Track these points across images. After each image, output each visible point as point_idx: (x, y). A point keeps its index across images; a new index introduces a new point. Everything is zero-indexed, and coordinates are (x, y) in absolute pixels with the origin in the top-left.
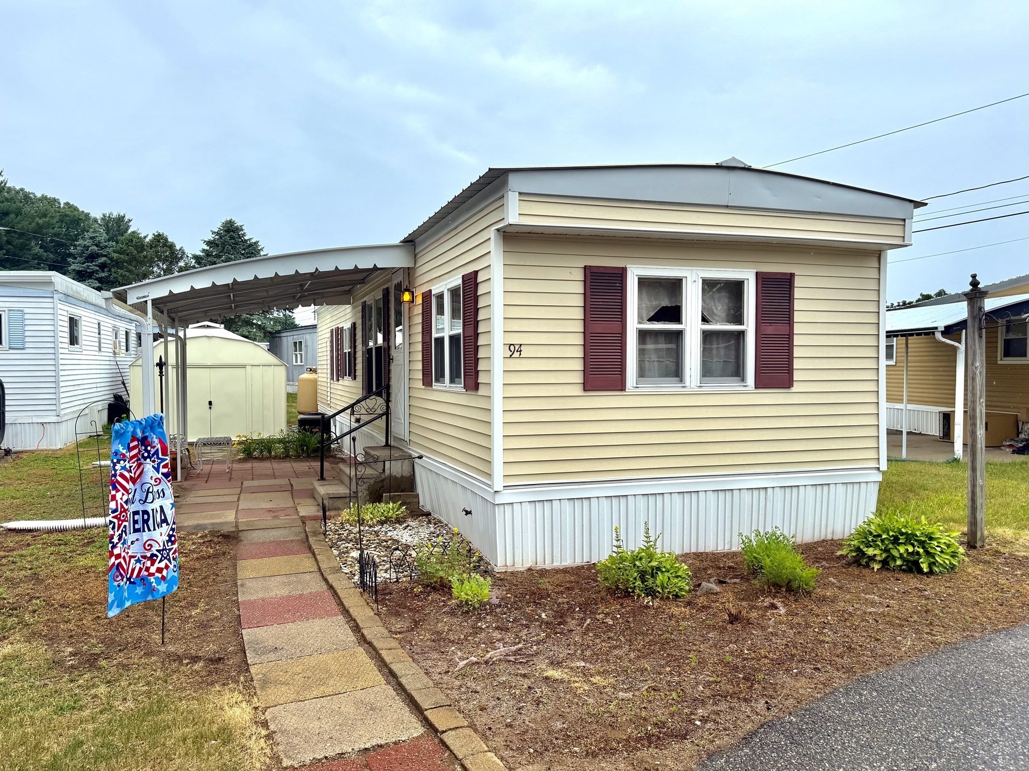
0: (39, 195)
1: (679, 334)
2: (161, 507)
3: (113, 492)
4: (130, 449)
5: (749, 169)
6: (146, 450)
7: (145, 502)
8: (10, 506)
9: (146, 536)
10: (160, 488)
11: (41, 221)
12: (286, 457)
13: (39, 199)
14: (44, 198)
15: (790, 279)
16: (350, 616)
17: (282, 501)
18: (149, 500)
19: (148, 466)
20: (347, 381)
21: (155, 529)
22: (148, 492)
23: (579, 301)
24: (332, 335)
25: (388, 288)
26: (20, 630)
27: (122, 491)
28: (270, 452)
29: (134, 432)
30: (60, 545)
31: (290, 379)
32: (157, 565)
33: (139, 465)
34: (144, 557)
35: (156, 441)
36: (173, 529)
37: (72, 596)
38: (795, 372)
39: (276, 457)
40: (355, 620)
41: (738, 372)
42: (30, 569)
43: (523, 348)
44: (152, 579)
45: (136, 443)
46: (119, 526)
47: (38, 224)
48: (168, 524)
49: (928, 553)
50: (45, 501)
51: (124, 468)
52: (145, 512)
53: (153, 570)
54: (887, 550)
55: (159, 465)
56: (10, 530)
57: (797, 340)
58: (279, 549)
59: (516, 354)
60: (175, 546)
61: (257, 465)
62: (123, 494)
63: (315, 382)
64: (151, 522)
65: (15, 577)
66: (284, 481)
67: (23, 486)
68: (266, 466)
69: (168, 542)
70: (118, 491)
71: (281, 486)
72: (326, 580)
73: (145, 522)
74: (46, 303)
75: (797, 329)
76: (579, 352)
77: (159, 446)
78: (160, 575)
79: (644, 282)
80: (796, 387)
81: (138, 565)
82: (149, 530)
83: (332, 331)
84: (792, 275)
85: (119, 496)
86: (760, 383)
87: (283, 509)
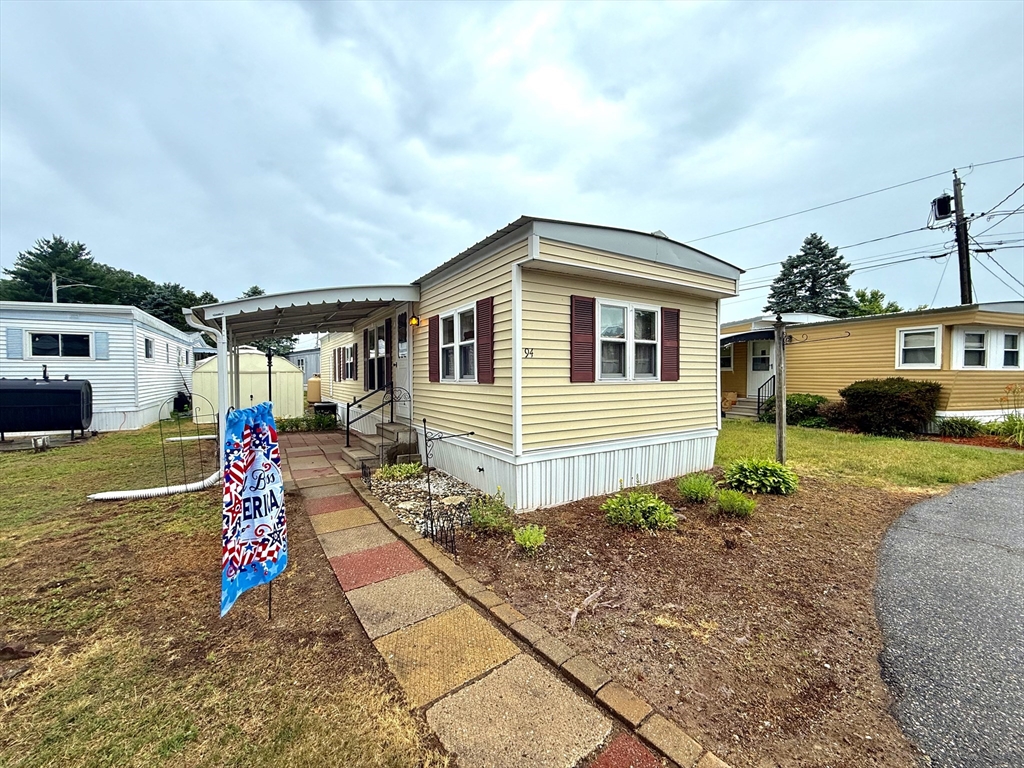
0: (118, 270)
1: (623, 346)
2: (271, 491)
3: (227, 485)
4: (244, 437)
5: (666, 239)
6: (258, 438)
7: (257, 488)
8: (96, 478)
9: (257, 522)
10: (269, 473)
11: (120, 284)
12: (309, 430)
14: (121, 271)
15: (678, 313)
16: (436, 568)
17: (320, 463)
18: (261, 486)
19: (260, 453)
20: (349, 381)
21: (266, 515)
22: (260, 479)
23: (568, 320)
24: (335, 353)
25: (390, 319)
26: (110, 617)
27: (237, 482)
28: (297, 427)
29: (247, 421)
30: (146, 512)
31: (306, 381)
32: (268, 549)
33: (251, 452)
34: (256, 543)
35: (267, 428)
36: (282, 511)
37: (166, 568)
38: (680, 370)
39: (301, 431)
40: (442, 573)
41: (651, 370)
42: (119, 541)
43: (536, 351)
44: (264, 564)
45: (248, 431)
46: (234, 519)
47: (117, 285)
48: (278, 507)
49: (784, 482)
50: (128, 471)
51: (238, 458)
52: (257, 499)
53: (264, 554)
54: (760, 481)
55: (269, 451)
56: (97, 500)
57: (681, 351)
58: (338, 503)
59: (530, 356)
60: (285, 527)
61: (291, 436)
62: (238, 485)
63: (319, 382)
64: (262, 508)
65: (103, 550)
66: (315, 448)
67: (108, 459)
68: (296, 438)
69: (278, 524)
70: (232, 482)
71: (315, 451)
72: (392, 531)
73: (257, 508)
74: (127, 328)
75: (681, 344)
76: (567, 356)
77: (269, 433)
78: (271, 558)
80: (681, 380)
81: (249, 552)
82: (261, 516)
83: (335, 351)
84: (679, 311)
85: (233, 487)
86: (664, 378)
87: (326, 469)
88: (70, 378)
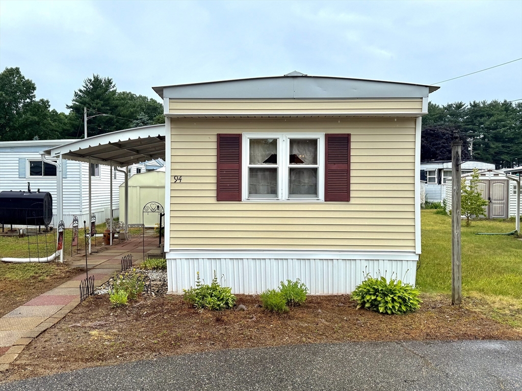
0: (138, 95)
1: (275, 171)
5: (306, 77)
11: (132, 110)
13: (138, 98)
14: (140, 97)
15: (348, 137)
23: (214, 153)
38: (351, 192)
41: (312, 191)
43: (182, 178)
47: (131, 111)
57: (352, 173)
59: (178, 181)
75: (353, 166)
76: (214, 180)
79: (253, 142)
80: (352, 201)
84: (349, 135)
86: (329, 198)
88: (40, 191)
